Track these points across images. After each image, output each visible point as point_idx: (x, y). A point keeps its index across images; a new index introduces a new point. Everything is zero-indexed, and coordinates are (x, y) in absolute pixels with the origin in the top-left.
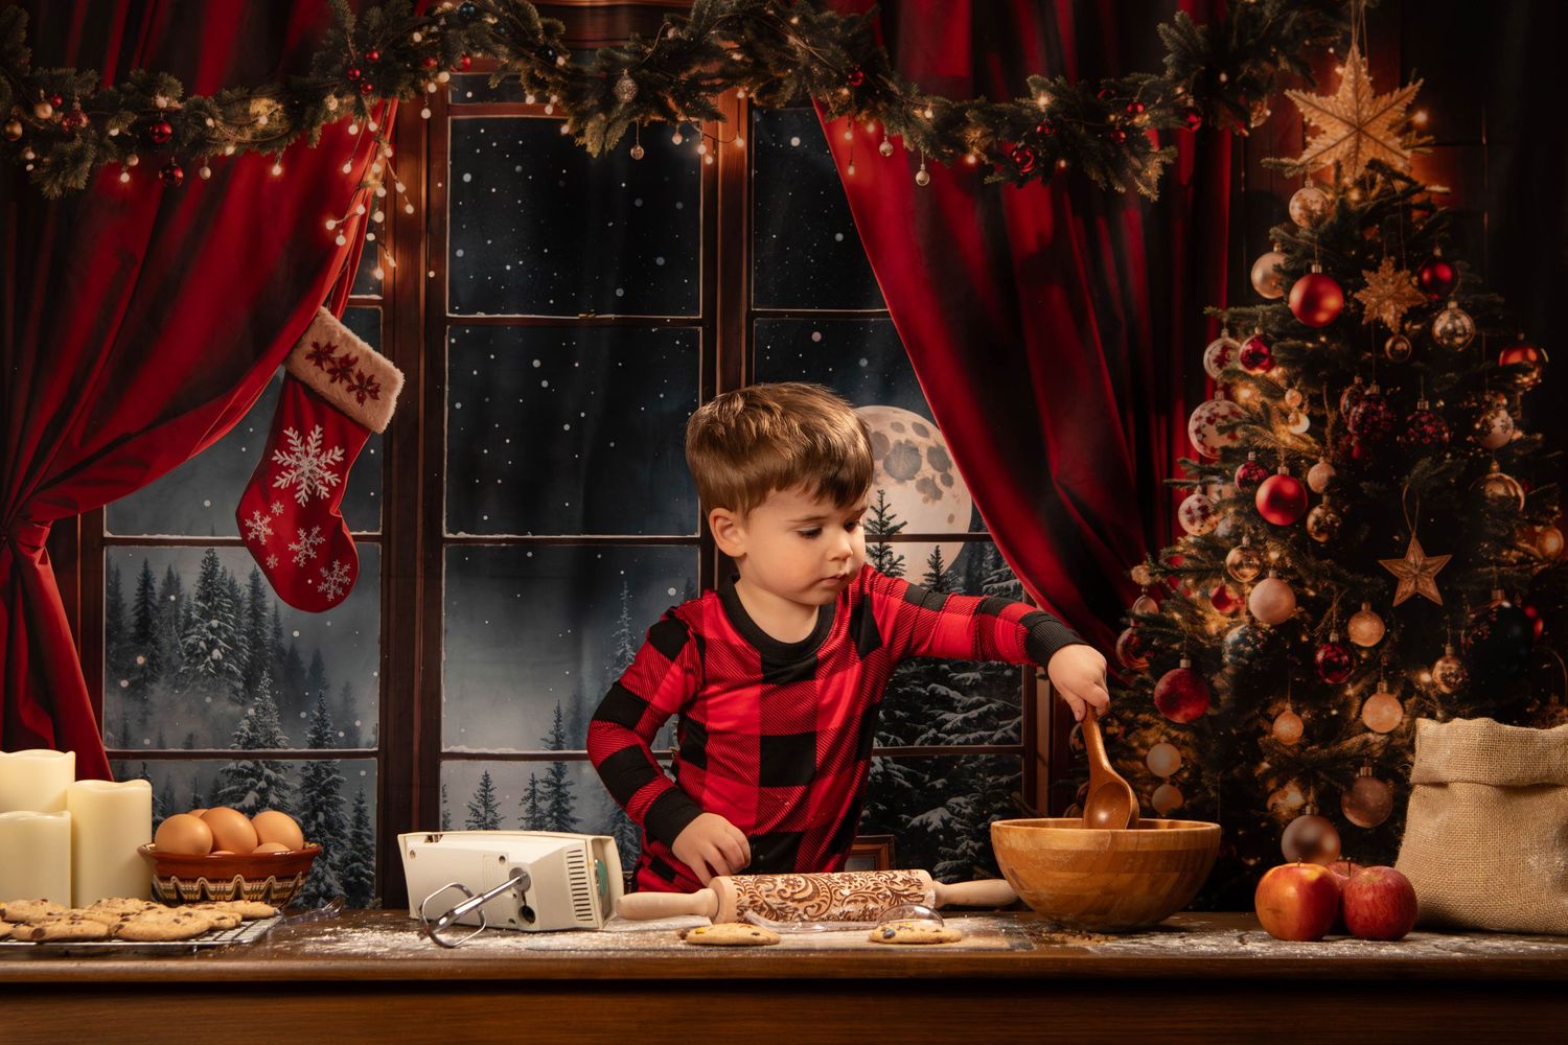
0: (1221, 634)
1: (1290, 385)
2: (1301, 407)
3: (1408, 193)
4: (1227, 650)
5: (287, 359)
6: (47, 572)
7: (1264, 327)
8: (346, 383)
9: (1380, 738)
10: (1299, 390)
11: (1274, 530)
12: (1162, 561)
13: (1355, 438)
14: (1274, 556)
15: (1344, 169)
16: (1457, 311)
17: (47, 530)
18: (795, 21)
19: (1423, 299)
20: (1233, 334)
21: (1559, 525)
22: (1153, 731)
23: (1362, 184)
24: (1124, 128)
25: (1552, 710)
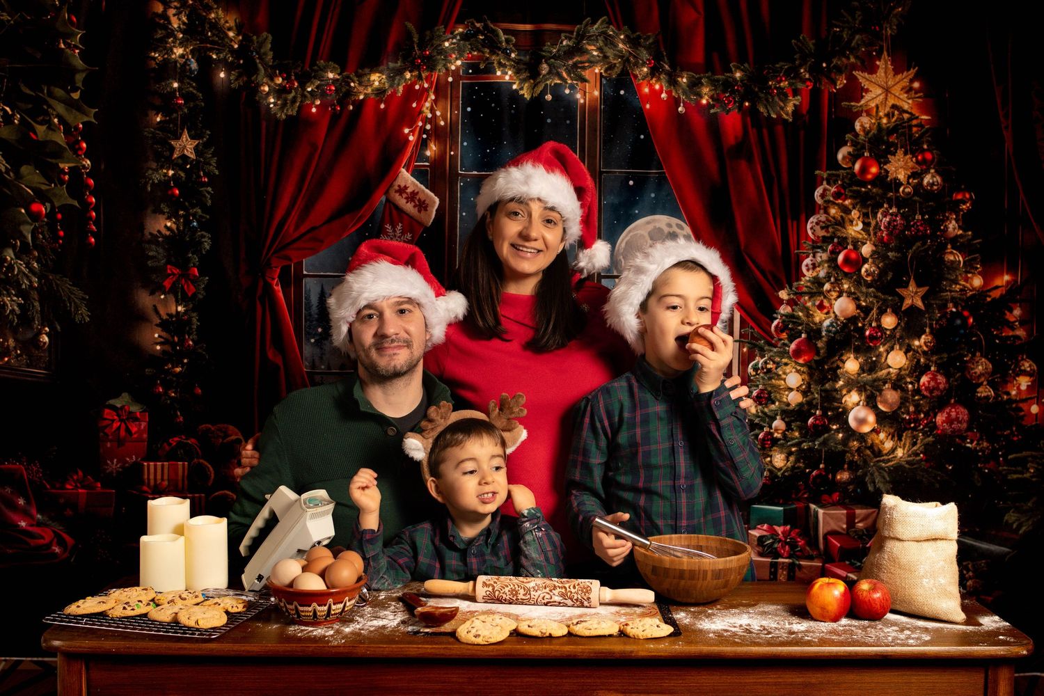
0: (821, 323)
1: (854, 208)
2: (859, 218)
3: (910, 120)
4: (824, 329)
5: (387, 193)
6: (278, 288)
7: (842, 180)
8: (413, 204)
9: (895, 371)
10: (858, 210)
11: (846, 275)
12: (794, 289)
13: (885, 232)
14: (846, 286)
15: (880, 109)
16: (934, 174)
17: (279, 270)
18: (622, 37)
19: (918, 169)
20: (828, 183)
21: (980, 273)
22: (789, 366)
23: (887, 115)
24: (776, 88)
25: (977, 359)
